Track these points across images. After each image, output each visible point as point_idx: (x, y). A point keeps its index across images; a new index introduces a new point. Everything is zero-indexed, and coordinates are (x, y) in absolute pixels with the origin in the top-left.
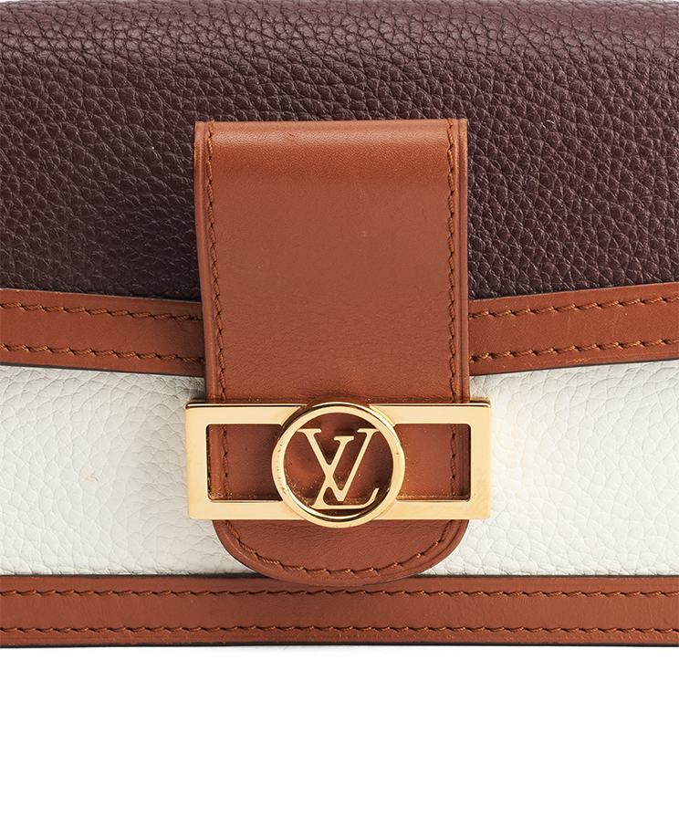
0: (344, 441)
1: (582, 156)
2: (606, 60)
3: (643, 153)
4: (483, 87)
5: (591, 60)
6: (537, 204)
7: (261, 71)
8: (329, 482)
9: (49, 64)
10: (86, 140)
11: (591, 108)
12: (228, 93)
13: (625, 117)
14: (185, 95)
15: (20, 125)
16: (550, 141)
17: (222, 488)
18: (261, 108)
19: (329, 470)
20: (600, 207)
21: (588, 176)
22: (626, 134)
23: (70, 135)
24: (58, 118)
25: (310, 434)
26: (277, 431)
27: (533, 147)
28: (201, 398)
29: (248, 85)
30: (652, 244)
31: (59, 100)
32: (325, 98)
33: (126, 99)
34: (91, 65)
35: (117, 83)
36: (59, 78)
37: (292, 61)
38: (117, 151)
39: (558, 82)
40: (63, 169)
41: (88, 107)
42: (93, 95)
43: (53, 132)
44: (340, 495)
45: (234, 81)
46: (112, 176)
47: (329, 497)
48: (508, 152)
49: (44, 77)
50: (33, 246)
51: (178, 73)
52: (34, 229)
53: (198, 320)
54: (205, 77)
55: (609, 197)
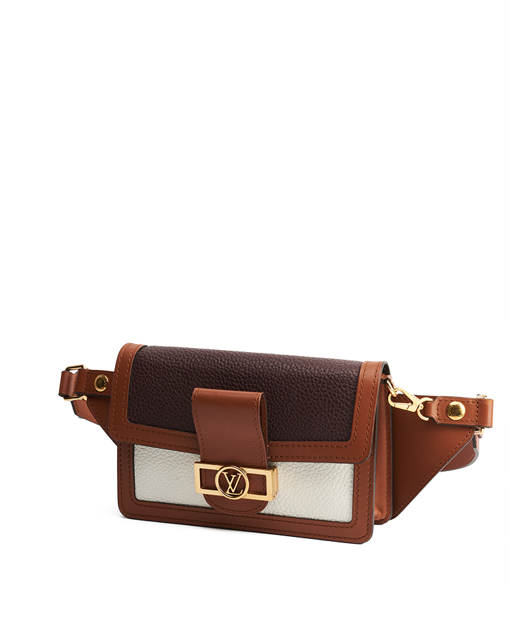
0: (234, 476)
1: (302, 404)
2: (312, 377)
3: (318, 405)
4: (278, 383)
5: (308, 377)
6: (290, 417)
7: (222, 373)
8: (230, 487)
9: (169, 367)
10: (176, 388)
11: (306, 390)
12: (213, 379)
13: (314, 394)
14: (202, 379)
15: (160, 383)
16: (294, 399)
17: (203, 486)
18: (221, 384)
19: (230, 483)
20: (306, 419)
21: (303, 409)
22: (314, 399)
23: (172, 387)
24: (170, 382)
25: (225, 473)
26: (217, 471)
27: (289, 401)
28: (202, 462)
29: (219, 377)
30: (318, 430)
31: (171, 377)
32: (237, 382)
33: (187, 378)
34: (180, 368)
35: (186, 373)
36: (171, 371)
37: (230, 371)
38: (184, 392)
39: (298, 383)
40: (170, 396)
41: (178, 379)
42: (179, 376)
43: (168, 385)
44: (233, 491)
45: (215, 376)
46: (182, 398)
47: (230, 491)
48: (283, 401)
49: (168, 370)
50: (161, 416)
51: (201, 372)
52: (162, 411)
53: (196, 439)
54: (208, 374)
55: (308, 416)
